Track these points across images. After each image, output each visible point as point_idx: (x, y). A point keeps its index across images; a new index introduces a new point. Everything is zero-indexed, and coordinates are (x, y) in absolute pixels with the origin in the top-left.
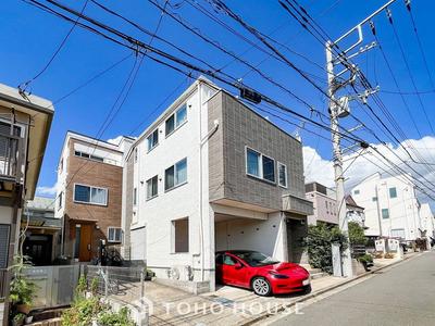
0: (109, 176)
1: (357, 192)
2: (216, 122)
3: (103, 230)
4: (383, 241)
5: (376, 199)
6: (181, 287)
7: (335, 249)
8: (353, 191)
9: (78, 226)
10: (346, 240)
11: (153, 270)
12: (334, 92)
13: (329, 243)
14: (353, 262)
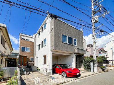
0: (30, 44)
1: (105, 47)
2: (52, 27)
3: (29, 58)
4: (112, 62)
5: (112, 49)
6: (43, 74)
7: (92, 64)
8: (104, 47)
9: (23, 57)
10: (95, 61)
11: (39, 69)
12: (93, 15)
13: (90, 62)
14: (97, 68)
